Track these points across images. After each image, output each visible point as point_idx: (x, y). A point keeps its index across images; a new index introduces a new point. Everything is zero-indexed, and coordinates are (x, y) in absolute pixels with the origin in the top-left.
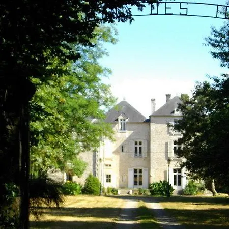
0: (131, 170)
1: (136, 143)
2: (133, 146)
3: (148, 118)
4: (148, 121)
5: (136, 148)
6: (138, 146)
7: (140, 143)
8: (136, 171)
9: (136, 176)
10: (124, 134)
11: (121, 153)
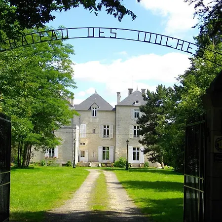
0: (101, 148)
1: (105, 127)
2: (103, 129)
3: (114, 107)
4: (115, 110)
5: (105, 131)
6: (106, 129)
7: (108, 127)
8: (104, 148)
9: (104, 152)
10: (95, 119)
11: (93, 134)
